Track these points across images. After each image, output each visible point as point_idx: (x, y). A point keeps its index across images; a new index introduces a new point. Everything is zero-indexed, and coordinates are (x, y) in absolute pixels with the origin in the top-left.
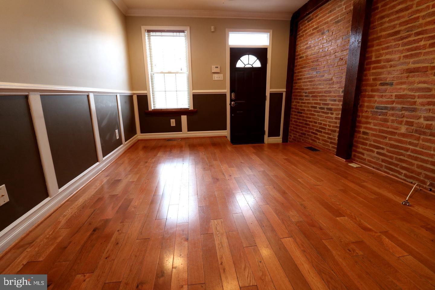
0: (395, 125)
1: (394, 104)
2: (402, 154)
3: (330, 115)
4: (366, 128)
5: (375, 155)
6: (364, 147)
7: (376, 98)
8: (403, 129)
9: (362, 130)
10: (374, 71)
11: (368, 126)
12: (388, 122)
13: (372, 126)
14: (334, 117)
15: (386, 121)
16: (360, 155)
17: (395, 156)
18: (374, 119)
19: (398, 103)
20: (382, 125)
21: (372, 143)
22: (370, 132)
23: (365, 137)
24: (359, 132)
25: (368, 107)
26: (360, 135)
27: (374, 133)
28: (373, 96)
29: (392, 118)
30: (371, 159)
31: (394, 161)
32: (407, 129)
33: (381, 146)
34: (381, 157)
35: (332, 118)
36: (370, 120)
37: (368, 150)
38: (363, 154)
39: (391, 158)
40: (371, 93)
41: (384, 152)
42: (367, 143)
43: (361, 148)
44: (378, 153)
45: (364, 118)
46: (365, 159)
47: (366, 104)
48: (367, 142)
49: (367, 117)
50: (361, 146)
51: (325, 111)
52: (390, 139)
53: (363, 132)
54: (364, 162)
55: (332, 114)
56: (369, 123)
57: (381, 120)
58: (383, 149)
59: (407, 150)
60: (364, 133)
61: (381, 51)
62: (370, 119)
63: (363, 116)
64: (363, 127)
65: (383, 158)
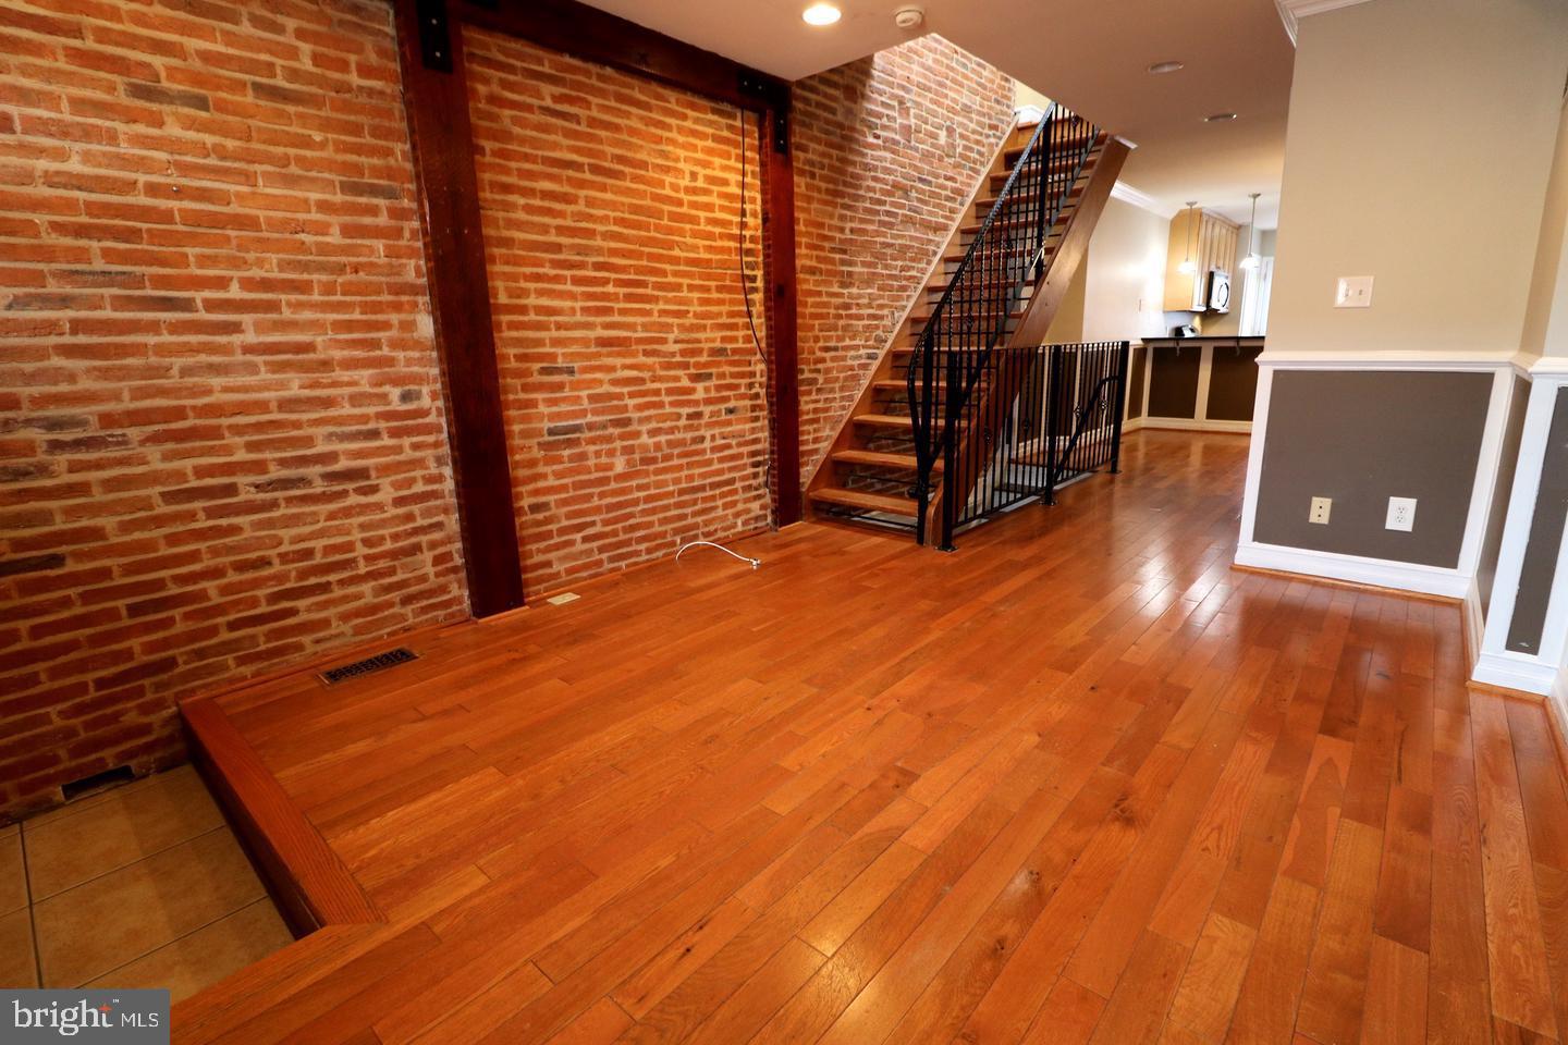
0: (604, 460)
1: (589, 416)
2: (631, 516)
3: (354, 500)
4: (537, 492)
5: (579, 547)
6: (542, 545)
7: (543, 409)
8: (620, 465)
9: (525, 503)
10: (514, 334)
11: (541, 484)
12: (587, 459)
13: (551, 482)
14: (390, 501)
15: (583, 456)
16: (541, 572)
17: (619, 526)
18: (549, 461)
19: (595, 412)
20: (577, 471)
21: (565, 523)
22: (551, 498)
23: (540, 516)
24: (521, 510)
25: (526, 434)
26: (524, 519)
27: (563, 496)
28: (532, 404)
29: (592, 448)
30: (574, 564)
31: (622, 537)
32: (628, 462)
33: (588, 519)
34: (595, 544)
35: (380, 507)
36: (541, 469)
37: (557, 547)
38: (548, 564)
39: (615, 533)
40: (522, 396)
41: (598, 529)
42: (552, 531)
43: (534, 553)
44: (586, 539)
45: (523, 467)
46: (559, 573)
47: (516, 428)
48: (550, 527)
49: (533, 463)
50: (534, 547)
51: (319, 490)
52: (602, 495)
53: (529, 506)
54: (559, 580)
55: (374, 489)
56: (544, 476)
57: (571, 459)
58: (593, 524)
59: (636, 502)
60: (535, 508)
61: (522, 281)
62: (542, 463)
63: (517, 464)
64: (525, 494)
65: (600, 543)
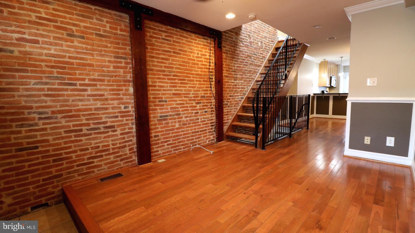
0: (173, 124)
1: (170, 113)
2: (180, 139)
3: (111, 133)
4: (156, 132)
5: (166, 147)
6: (157, 146)
7: (159, 111)
8: (177, 125)
9: (153, 135)
10: (153, 92)
11: (157, 130)
12: (169, 124)
13: (160, 130)
14: (119, 134)
15: (168, 123)
16: (156, 153)
17: (176, 141)
18: (159, 124)
19: (172, 112)
20: (166, 127)
21: (163, 140)
22: (159, 134)
23: (156, 138)
24: (152, 137)
25: (154, 117)
26: (152, 139)
27: (163, 133)
28: (156, 109)
29: (171, 121)
30: (164, 151)
31: (177, 144)
32: (179, 125)
33: (169, 139)
34: (170, 146)
35: (117, 135)
36: (157, 126)
37: (160, 147)
38: (158, 151)
39: (175, 143)
40: (154, 107)
41: (171, 142)
42: (159, 142)
43: (154, 148)
44: (168, 145)
45: (153, 126)
46: (160, 153)
47: (152, 116)
48: (159, 141)
49: (155, 125)
50: (154, 147)
51: (102, 131)
52: (172, 133)
53: (154, 136)
54: (161, 156)
55: (116, 131)
56: (158, 128)
57: (165, 124)
58: (170, 141)
59: (181, 135)
60: (155, 136)
61: (155, 79)
62: (158, 125)
63: (152, 125)
64: (153, 133)
65: (171, 146)
